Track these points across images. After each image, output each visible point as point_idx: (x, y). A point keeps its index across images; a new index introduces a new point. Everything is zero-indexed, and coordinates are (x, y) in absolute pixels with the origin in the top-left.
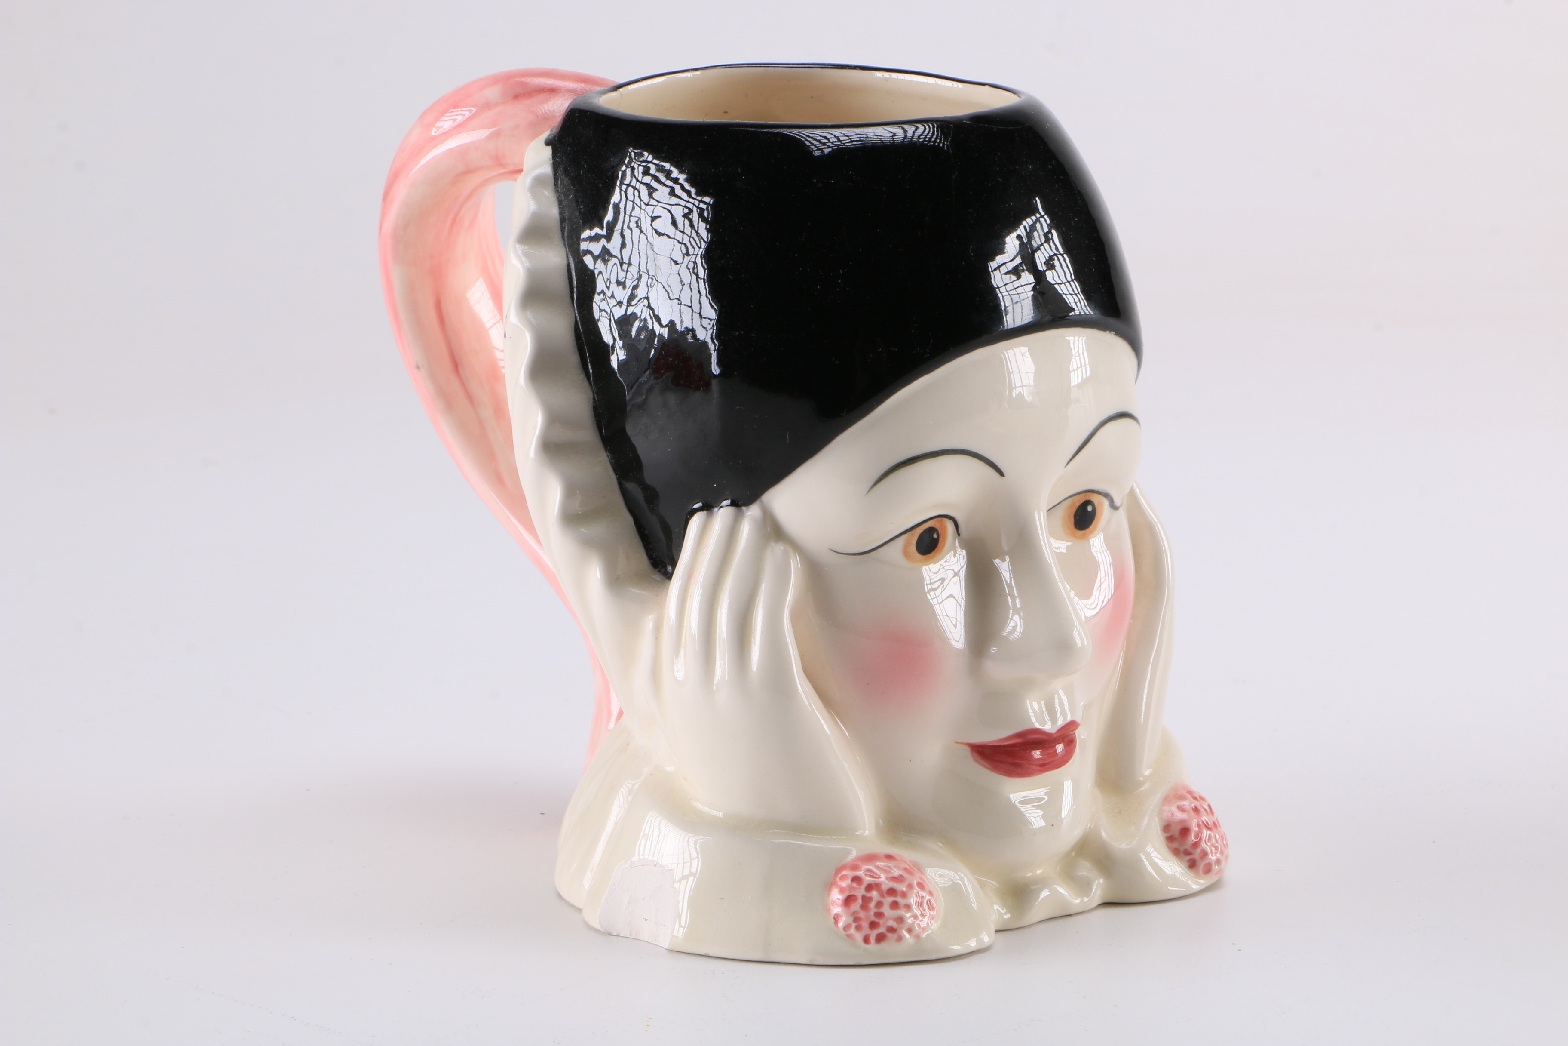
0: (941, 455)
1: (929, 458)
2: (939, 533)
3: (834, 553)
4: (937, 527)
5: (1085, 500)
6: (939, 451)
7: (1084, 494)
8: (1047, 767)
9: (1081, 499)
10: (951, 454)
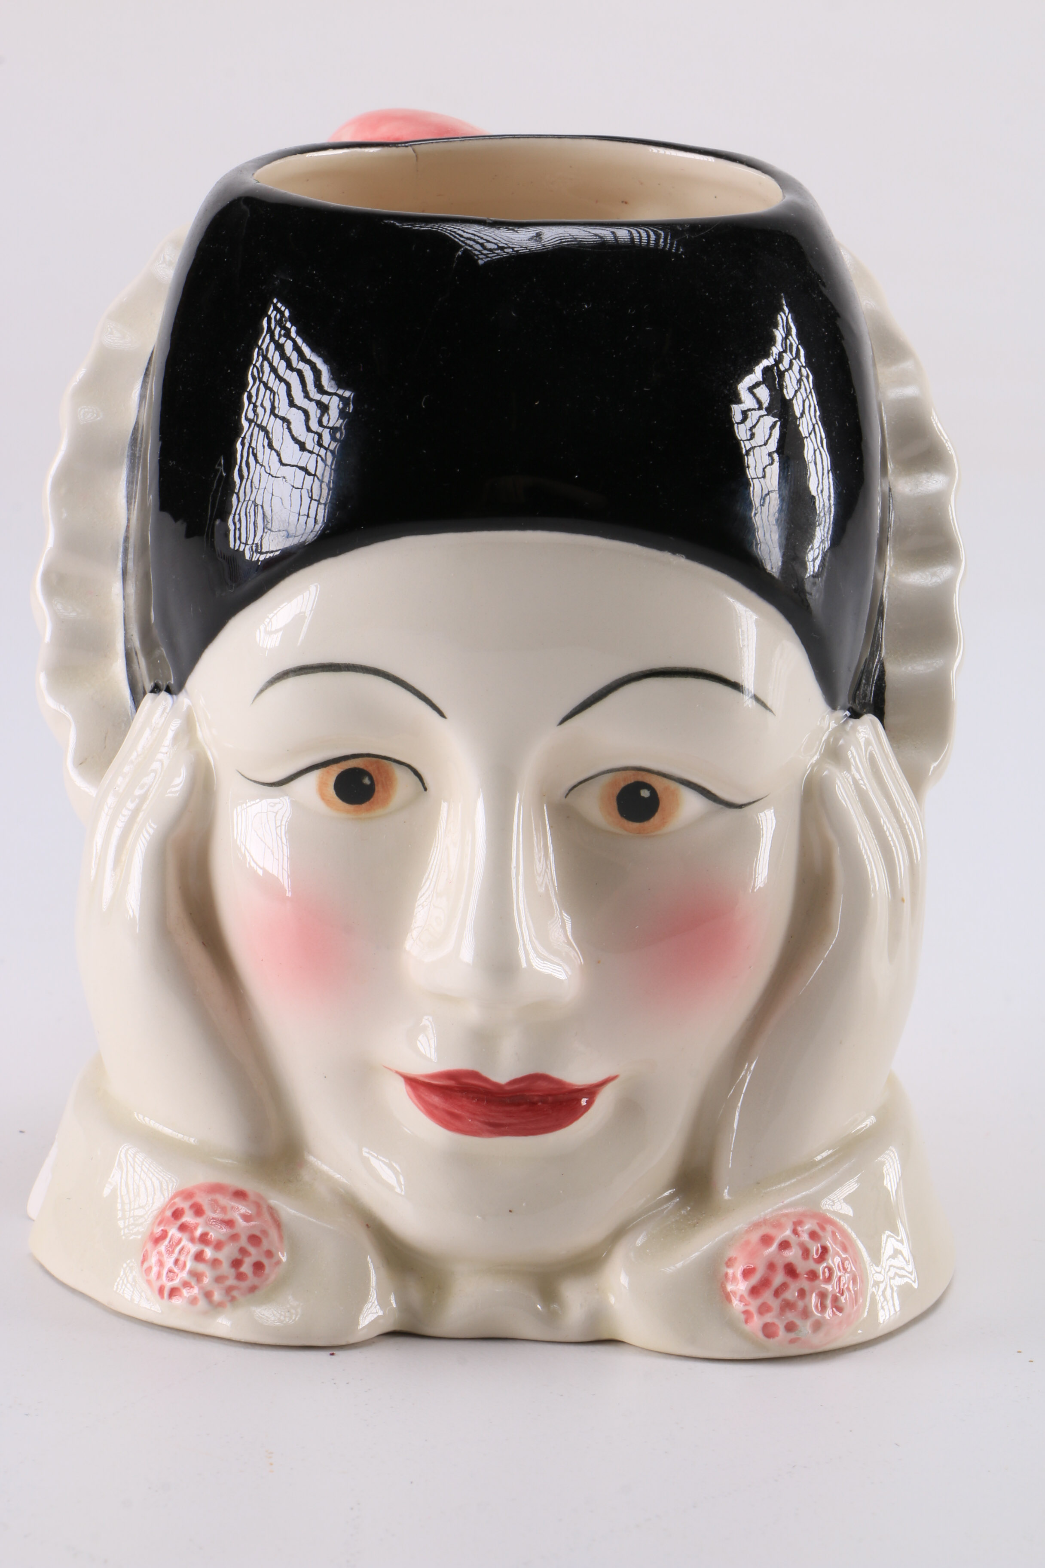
0: (345, 671)
1: (327, 671)
2: (375, 778)
3: (242, 776)
4: (370, 769)
5: (636, 780)
6: (342, 664)
7: (633, 772)
8: (503, 1129)
9: (631, 778)
10: (360, 672)
